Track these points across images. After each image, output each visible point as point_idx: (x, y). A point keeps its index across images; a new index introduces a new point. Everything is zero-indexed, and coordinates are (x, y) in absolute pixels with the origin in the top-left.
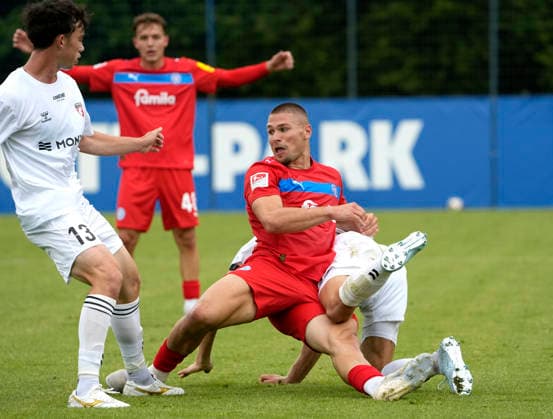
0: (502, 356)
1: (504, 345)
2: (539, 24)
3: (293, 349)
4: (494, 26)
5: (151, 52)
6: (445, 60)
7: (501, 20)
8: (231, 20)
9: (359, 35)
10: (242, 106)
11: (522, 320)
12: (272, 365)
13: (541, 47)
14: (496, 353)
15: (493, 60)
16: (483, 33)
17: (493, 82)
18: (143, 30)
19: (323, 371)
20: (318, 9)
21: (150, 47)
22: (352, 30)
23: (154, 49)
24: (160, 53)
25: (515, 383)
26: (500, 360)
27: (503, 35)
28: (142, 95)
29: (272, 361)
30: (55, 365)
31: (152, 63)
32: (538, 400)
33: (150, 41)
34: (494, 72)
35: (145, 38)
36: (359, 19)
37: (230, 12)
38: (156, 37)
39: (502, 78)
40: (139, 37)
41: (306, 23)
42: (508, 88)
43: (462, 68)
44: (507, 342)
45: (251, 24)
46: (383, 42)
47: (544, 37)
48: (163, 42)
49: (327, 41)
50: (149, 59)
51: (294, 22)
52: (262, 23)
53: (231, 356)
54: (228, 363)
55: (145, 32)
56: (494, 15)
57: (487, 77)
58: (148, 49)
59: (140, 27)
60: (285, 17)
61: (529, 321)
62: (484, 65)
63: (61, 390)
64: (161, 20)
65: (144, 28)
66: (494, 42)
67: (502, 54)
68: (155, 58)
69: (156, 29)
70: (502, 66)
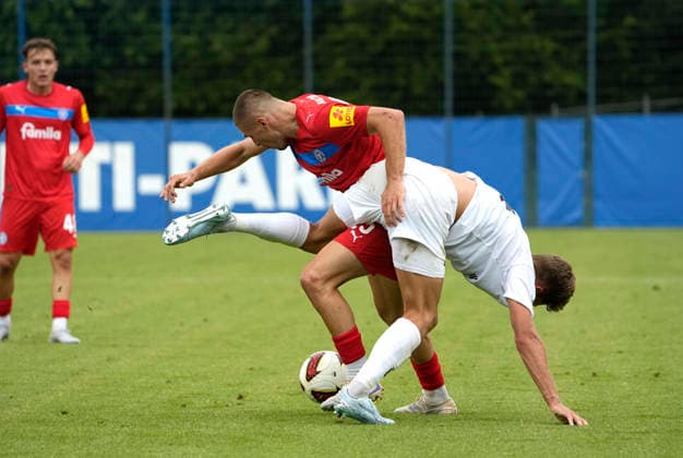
0: (458, 375)
1: (460, 364)
2: (493, 47)
3: (251, 369)
4: (449, 48)
5: (43, 77)
6: (401, 81)
7: (457, 42)
8: (190, 40)
9: (315, 56)
10: (198, 126)
11: (477, 340)
12: (229, 385)
13: (494, 69)
14: (451, 372)
15: (449, 82)
16: (439, 55)
17: (448, 104)
18: (34, 54)
19: (281, 390)
20: (274, 30)
21: (43, 71)
22: (308, 51)
23: (46, 73)
24: (51, 78)
25: (471, 402)
26: (456, 379)
27: (457, 56)
28: (28, 128)
29: (230, 380)
30: (12, 384)
31: (42, 87)
32: (494, 420)
33: (43, 66)
34: (449, 93)
35: (37, 62)
36: (315, 40)
37: (187, 32)
38: (48, 62)
39: (457, 100)
40: (30, 61)
41: (262, 44)
42: (463, 109)
43: (418, 89)
44: (462, 362)
45: (208, 43)
46: (340, 63)
47: (498, 60)
48: (53, 67)
49: (285, 61)
50: (40, 83)
51: (250, 42)
52: (218, 43)
53: (189, 375)
54: (187, 382)
55: (38, 57)
56: (449, 39)
57: (442, 98)
58: (39, 74)
59: (32, 52)
60: (241, 36)
61: (485, 341)
62: (439, 87)
63: (17, 409)
64: (53, 45)
65: (37, 53)
66: (449, 64)
67: (456, 76)
68: (46, 83)
69: (48, 54)
70: (457, 88)
